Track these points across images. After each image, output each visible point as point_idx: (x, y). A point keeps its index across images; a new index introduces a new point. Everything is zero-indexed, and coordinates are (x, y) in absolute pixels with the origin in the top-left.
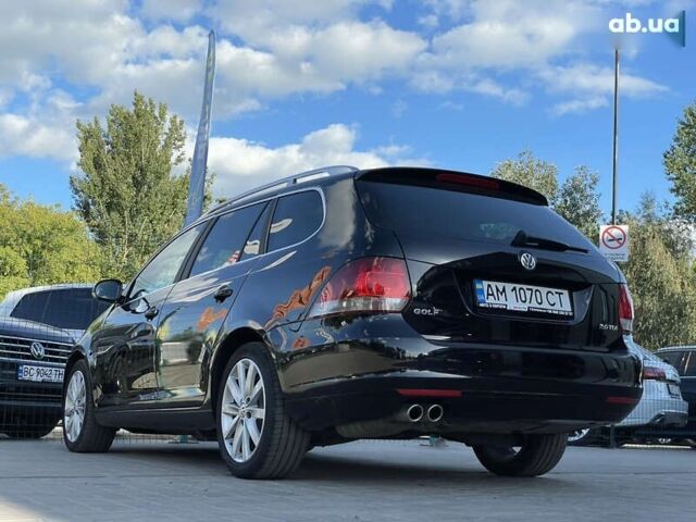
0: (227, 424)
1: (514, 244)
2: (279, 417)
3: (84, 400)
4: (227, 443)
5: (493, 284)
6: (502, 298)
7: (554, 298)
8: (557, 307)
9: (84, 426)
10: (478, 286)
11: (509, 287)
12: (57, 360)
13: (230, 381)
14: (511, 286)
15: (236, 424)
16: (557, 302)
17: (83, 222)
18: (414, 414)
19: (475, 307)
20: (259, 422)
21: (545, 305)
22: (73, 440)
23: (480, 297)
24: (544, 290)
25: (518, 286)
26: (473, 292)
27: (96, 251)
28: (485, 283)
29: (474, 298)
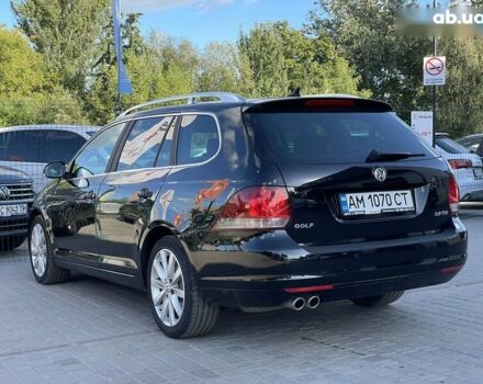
0: (156, 294)
1: (368, 160)
2: (195, 299)
3: (45, 247)
4: (157, 308)
5: (354, 195)
6: (361, 205)
7: (400, 199)
8: (403, 205)
9: (47, 267)
10: (343, 199)
11: (366, 195)
12: (20, 198)
13: (156, 263)
14: (367, 195)
15: (163, 296)
16: (402, 201)
17: (24, 36)
18: (298, 304)
19: (341, 216)
20: (180, 299)
21: (394, 206)
22: (40, 275)
23: (344, 208)
24: (392, 193)
25: (372, 194)
26: (339, 204)
27: (38, 59)
28: (348, 196)
29: (340, 209)
